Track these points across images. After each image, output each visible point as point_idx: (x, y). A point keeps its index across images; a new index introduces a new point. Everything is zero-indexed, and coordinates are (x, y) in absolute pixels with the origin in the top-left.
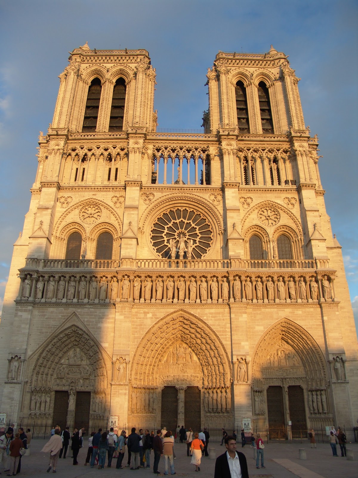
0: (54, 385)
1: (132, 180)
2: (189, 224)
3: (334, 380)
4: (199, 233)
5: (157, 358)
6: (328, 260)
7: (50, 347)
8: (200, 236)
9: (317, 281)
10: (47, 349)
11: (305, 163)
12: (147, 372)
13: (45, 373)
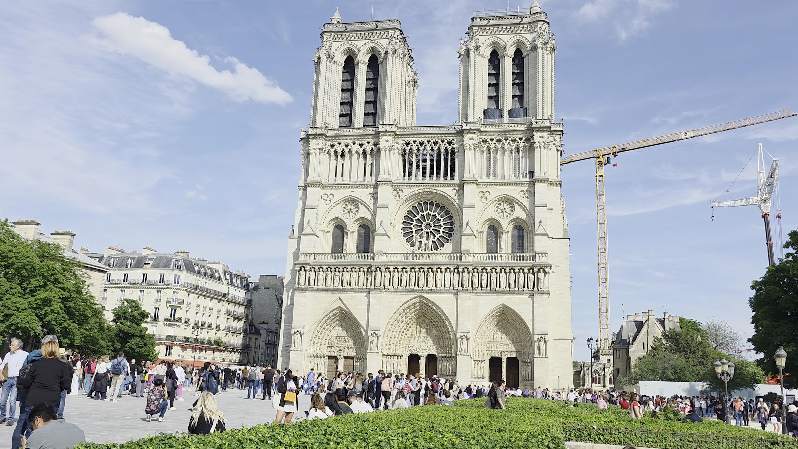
0: (327, 352)
1: (383, 179)
2: (434, 216)
3: (536, 355)
4: (444, 224)
5: (404, 332)
6: (546, 255)
7: (322, 323)
8: (444, 226)
9: (533, 274)
10: (320, 325)
11: (543, 154)
12: (395, 343)
13: (319, 343)
